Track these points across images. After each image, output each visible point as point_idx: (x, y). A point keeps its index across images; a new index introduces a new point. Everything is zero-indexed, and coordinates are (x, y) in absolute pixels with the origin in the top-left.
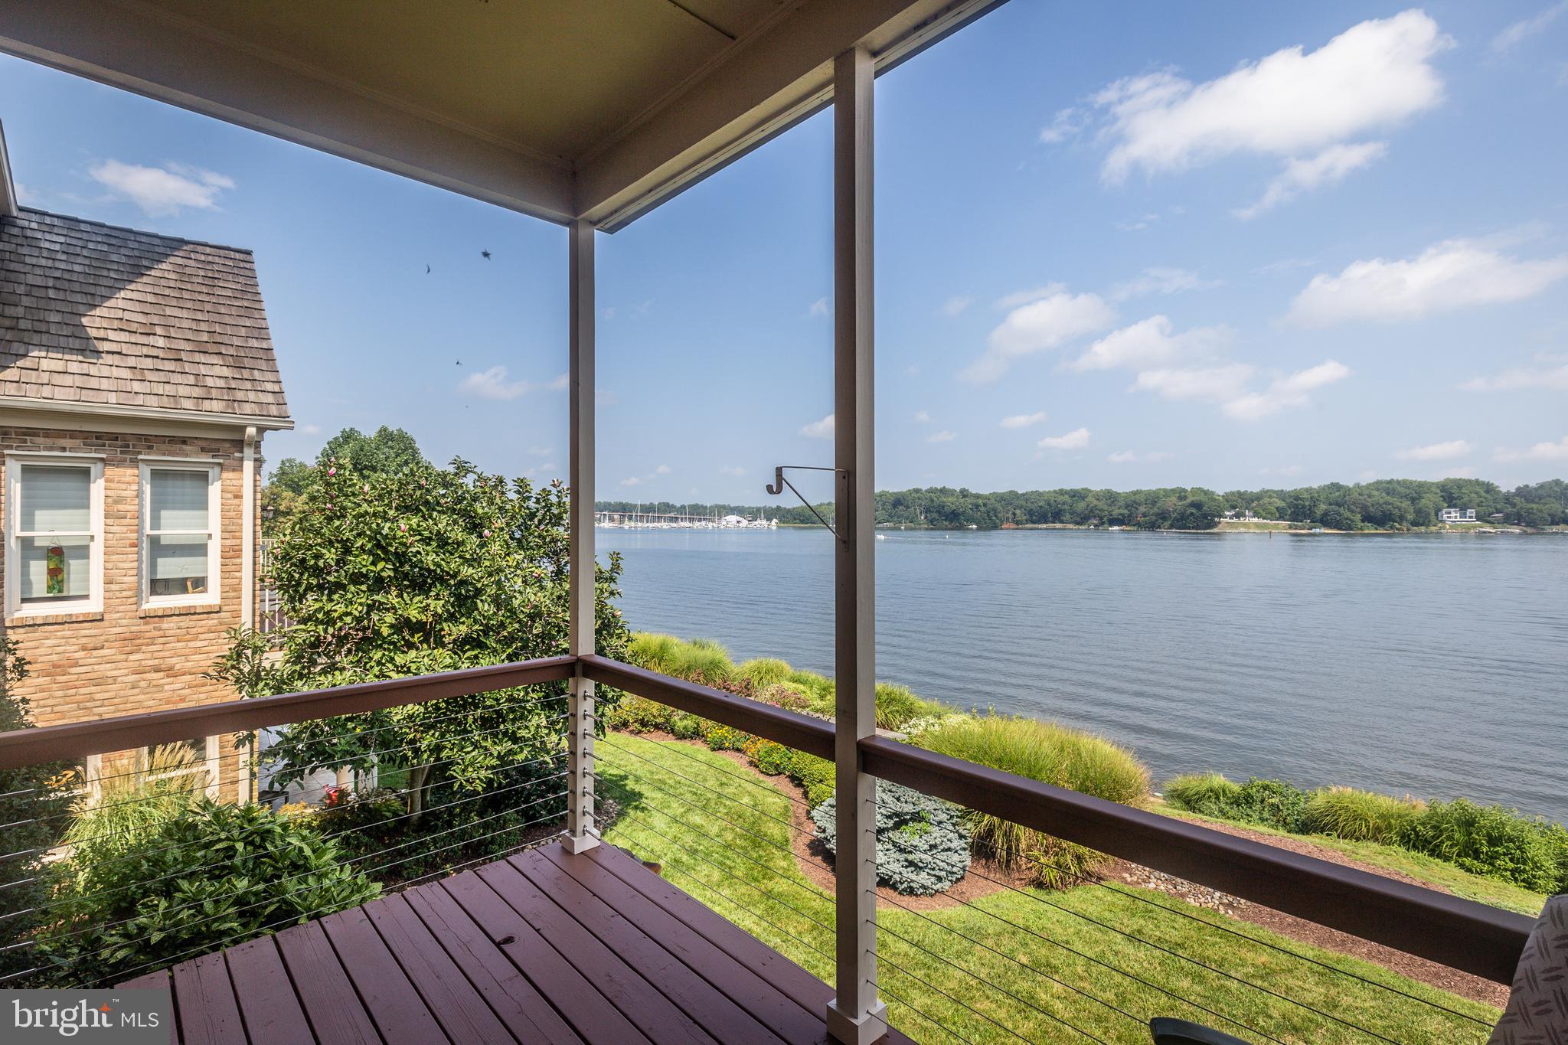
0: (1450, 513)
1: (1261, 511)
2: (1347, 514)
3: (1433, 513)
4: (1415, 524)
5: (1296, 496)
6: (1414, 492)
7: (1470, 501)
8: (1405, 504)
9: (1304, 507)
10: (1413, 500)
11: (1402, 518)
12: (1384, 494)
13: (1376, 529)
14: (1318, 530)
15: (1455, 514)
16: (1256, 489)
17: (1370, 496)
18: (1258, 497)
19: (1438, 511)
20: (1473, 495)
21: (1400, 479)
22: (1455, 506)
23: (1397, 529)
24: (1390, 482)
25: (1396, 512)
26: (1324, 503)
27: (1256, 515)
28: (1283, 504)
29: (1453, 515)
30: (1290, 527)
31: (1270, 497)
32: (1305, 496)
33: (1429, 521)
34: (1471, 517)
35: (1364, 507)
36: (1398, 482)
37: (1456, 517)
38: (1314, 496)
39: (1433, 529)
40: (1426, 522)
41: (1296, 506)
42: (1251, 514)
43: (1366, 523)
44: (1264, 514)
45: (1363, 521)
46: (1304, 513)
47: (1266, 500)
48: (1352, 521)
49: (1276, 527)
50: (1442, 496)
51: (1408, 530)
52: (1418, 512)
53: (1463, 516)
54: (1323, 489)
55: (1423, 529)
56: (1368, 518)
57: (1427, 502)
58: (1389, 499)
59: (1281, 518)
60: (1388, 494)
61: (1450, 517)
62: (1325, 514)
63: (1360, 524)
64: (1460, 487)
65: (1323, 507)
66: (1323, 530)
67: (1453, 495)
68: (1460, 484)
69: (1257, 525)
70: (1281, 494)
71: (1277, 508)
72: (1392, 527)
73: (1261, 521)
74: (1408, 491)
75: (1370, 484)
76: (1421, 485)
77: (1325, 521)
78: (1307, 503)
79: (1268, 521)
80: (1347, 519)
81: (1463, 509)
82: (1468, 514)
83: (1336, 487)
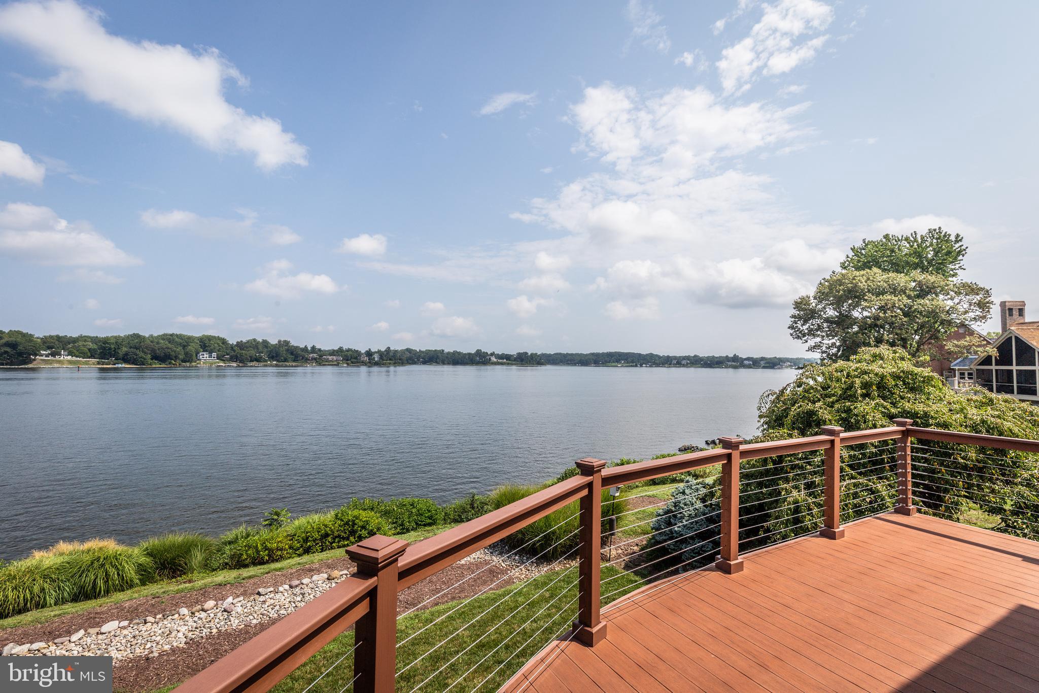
0: (204, 355)
1: (75, 351)
2: (141, 354)
3: (195, 355)
4: (184, 361)
5: (105, 341)
6: (184, 342)
7: (214, 348)
8: (179, 349)
9: (110, 349)
10: (184, 347)
11: (176, 358)
12: (167, 342)
13: (160, 364)
14: (120, 365)
15: (206, 355)
16: (75, 335)
17: (158, 343)
18: (74, 341)
19: (197, 353)
20: (216, 345)
21: (178, 333)
22: (206, 351)
23: (173, 364)
24: (172, 335)
25: (173, 354)
26: (126, 347)
27: (71, 353)
28: (95, 347)
29: (205, 356)
30: (98, 363)
31: (85, 341)
32: (112, 341)
33: (192, 360)
34: (214, 357)
35: (153, 350)
36: (177, 335)
37: (206, 357)
38: (119, 341)
39: (194, 364)
40: (190, 361)
41: (104, 348)
42: (66, 353)
43: (154, 361)
44: (77, 353)
45: (152, 359)
46: (110, 353)
47: (81, 343)
48: (145, 359)
49: (86, 363)
50: (200, 345)
51: (180, 365)
52: (186, 354)
53: (210, 356)
54: (128, 337)
55: (188, 364)
56: (155, 357)
57: (191, 348)
58: (170, 345)
59: (92, 356)
60: (169, 342)
61: (203, 357)
62: (126, 354)
63: (150, 361)
64: (210, 340)
65: (125, 349)
66: (123, 365)
67: (206, 344)
68: (210, 338)
69: (70, 362)
70: (95, 340)
71: (89, 350)
72: (170, 363)
73: (74, 358)
74: (182, 341)
75: (159, 336)
76: (189, 338)
77: (125, 360)
78: (113, 346)
79: (81, 359)
80: (141, 358)
81: (210, 352)
82: (213, 356)
83: (136, 336)
